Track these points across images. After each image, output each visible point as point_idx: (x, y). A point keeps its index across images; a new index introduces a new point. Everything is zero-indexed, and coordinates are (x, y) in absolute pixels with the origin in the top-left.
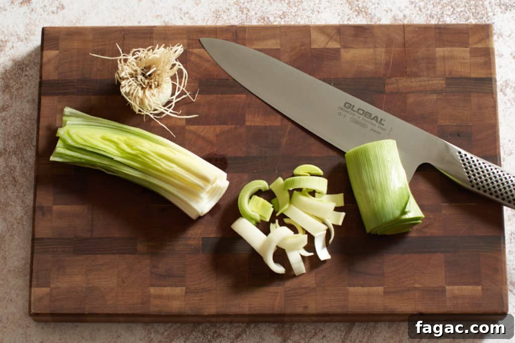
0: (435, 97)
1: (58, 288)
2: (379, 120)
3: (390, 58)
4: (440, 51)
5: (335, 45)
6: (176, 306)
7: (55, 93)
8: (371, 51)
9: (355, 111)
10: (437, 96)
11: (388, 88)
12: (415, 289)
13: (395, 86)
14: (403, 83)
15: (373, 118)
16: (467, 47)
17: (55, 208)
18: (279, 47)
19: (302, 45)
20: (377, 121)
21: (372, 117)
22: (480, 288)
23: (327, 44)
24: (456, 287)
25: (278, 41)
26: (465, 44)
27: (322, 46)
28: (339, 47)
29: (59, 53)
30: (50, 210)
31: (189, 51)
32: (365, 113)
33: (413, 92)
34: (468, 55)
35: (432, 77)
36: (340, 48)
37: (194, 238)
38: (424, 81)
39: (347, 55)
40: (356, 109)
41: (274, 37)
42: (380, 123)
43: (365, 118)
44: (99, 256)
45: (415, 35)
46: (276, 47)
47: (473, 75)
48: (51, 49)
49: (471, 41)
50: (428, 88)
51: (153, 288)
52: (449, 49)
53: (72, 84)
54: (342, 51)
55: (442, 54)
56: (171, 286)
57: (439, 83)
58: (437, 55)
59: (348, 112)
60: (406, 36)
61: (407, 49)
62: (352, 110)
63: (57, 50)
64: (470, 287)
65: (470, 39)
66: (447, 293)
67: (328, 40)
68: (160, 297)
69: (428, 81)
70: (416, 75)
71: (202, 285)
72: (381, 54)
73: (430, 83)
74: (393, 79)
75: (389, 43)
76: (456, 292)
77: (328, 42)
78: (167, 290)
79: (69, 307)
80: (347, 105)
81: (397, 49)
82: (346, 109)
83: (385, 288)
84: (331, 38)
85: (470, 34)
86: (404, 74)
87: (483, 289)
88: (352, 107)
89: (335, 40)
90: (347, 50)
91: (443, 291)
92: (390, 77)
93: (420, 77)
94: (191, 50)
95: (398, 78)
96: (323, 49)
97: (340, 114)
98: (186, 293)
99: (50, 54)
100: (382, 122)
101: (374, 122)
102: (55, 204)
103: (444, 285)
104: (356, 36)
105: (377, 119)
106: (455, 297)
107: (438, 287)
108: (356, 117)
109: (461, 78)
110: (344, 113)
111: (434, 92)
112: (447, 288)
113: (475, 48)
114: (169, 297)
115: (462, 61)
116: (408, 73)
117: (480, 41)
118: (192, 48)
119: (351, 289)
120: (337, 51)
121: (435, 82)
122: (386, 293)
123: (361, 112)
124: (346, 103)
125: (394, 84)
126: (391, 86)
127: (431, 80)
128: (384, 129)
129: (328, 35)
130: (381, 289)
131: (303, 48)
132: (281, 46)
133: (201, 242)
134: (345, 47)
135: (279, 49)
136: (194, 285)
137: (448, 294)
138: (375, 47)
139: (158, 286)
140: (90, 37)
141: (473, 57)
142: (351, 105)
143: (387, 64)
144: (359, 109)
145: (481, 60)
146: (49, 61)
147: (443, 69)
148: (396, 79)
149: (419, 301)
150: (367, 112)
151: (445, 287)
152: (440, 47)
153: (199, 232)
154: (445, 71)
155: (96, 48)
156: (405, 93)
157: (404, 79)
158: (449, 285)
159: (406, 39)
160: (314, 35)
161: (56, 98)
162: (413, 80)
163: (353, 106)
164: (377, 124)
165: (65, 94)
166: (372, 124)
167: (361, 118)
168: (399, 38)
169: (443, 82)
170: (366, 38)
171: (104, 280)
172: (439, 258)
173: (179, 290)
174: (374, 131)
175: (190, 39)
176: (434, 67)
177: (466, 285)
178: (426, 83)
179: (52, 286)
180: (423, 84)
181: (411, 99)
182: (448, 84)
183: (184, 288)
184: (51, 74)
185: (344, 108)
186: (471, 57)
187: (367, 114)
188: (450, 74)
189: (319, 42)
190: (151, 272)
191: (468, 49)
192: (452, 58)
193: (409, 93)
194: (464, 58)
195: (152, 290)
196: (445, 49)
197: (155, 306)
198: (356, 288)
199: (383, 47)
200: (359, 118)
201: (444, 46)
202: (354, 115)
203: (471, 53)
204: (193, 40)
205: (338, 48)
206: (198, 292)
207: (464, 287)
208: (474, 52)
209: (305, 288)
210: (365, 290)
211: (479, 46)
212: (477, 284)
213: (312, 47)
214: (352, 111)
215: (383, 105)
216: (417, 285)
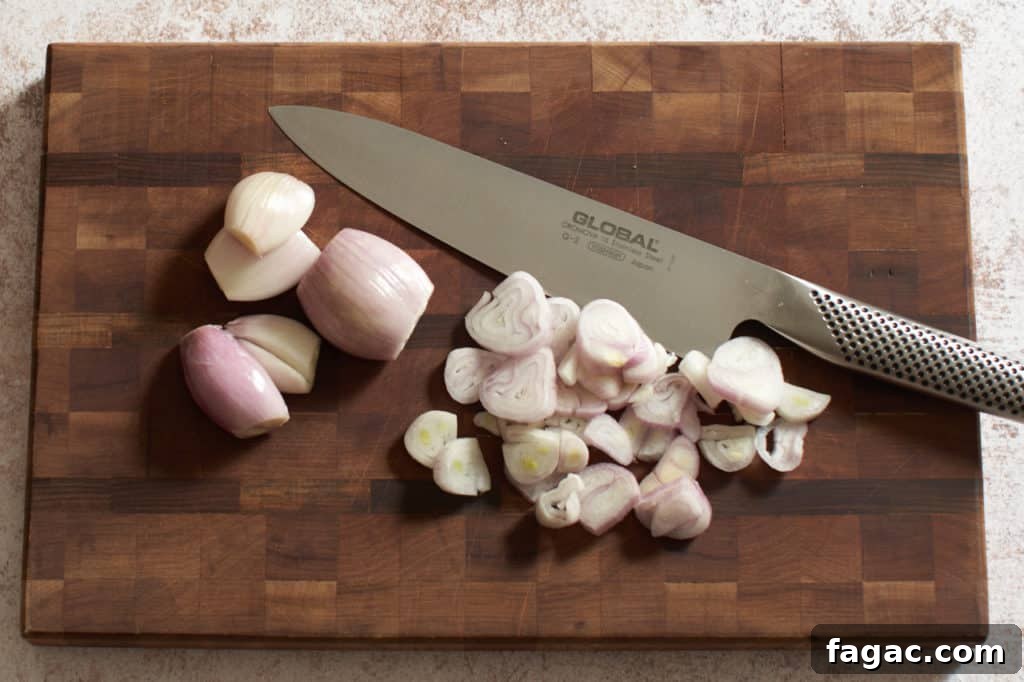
0: (842, 193)
1: (81, 580)
2: (646, 243)
3: (753, 114)
4: (854, 100)
5: (641, 86)
6: (318, 619)
7: (73, 181)
8: (715, 98)
9: (595, 228)
10: (847, 192)
11: (748, 175)
12: (801, 587)
13: (763, 170)
14: (781, 165)
15: (634, 240)
16: (908, 91)
17: (74, 416)
18: (529, 90)
19: (575, 85)
20: (642, 243)
21: (632, 237)
22: (931, 585)
23: (625, 83)
24: (883, 584)
25: (527, 77)
26: (904, 85)
27: (616, 87)
28: (649, 89)
29: (84, 97)
30: (63, 420)
31: (346, 97)
32: (616, 231)
33: (800, 184)
34: (909, 107)
35: (836, 153)
36: (652, 92)
37: (356, 481)
38: (822, 161)
39: (666, 106)
40: (597, 224)
41: (517, 68)
42: (649, 247)
43: (617, 240)
44: (164, 516)
45: (802, 66)
46: (521, 90)
47: (920, 150)
48: (65, 90)
49: (917, 78)
50: (828, 174)
51: (271, 582)
52: (872, 94)
53: (108, 162)
54: (656, 97)
55: (856, 105)
56: (310, 578)
57: (853, 164)
58: (848, 107)
59: (582, 231)
60: (784, 68)
61: (785, 94)
62: (590, 226)
63: (79, 91)
64: (911, 584)
65: (915, 76)
66: (865, 596)
67: (626, 75)
68: (287, 600)
69: (830, 160)
70: (804, 148)
71: (369, 578)
72: (735, 104)
73: (833, 164)
74: (759, 157)
75: (751, 81)
76: (884, 594)
77: (628, 79)
78: (301, 588)
79: (102, 620)
80: (579, 217)
81: (767, 94)
82: (578, 225)
83: (739, 586)
84: (633, 71)
85: (914, 65)
86: (782, 146)
87: (937, 589)
88: (588, 220)
89: (642, 76)
90: (666, 95)
91: (856, 591)
92: (753, 152)
93: (814, 151)
94: (349, 94)
95: (769, 154)
96: (615, 93)
97: (566, 237)
98: (339, 593)
99: (64, 100)
100: (654, 246)
101: (636, 246)
102: (74, 409)
103: (859, 580)
104: (683, 66)
105: (642, 239)
106: (881, 605)
107: (848, 584)
108: (598, 241)
109: (896, 155)
110: (573, 234)
111: (841, 182)
112: (867, 585)
113: (925, 93)
114: (305, 602)
115: (897, 119)
116: (788, 143)
117: (934, 79)
118: (352, 91)
119: (672, 587)
120: (646, 97)
121: (844, 163)
122: (742, 595)
123: (608, 229)
124: (577, 213)
125: (761, 166)
126: (754, 171)
127: (836, 159)
128: (658, 260)
129: (627, 64)
130: (730, 588)
131: (577, 91)
132: (532, 87)
133: (369, 490)
134: (662, 89)
135: (527, 94)
136: (354, 576)
137: (868, 599)
138: (723, 90)
139: (283, 579)
140: (146, 66)
141: (920, 111)
142: (586, 216)
143: (746, 126)
144: (604, 224)
145: (938, 118)
146: (63, 114)
147: (859, 136)
148: (765, 157)
149: (809, 612)
150: (620, 228)
151: (860, 584)
152: (854, 91)
153: (366, 469)
154: (863, 138)
155: (157, 88)
156: (785, 184)
157: (781, 156)
158: (869, 580)
159: (785, 75)
160: (599, 64)
161: (75, 190)
162: (799, 158)
163: (592, 218)
164: (645, 251)
165: (93, 183)
166: (634, 251)
167: (610, 241)
168: (770, 72)
169: (860, 163)
170: (703, 71)
171: (172, 565)
172: (849, 523)
173: (323, 588)
174: (640, 265)
175: (347, 72)
176: (842, 133)
177: (903, 580)
178: (825, 164)
179: (69, 576)
180: (820, 166)
181: (794, 199)
182: (868, 167)
183: (334, 583)
184: (65, 140)
185: (572, 223)
186: (915, 111)
187: (621, 232)
188: (873, 146)
189: (610, 79)
190: (268, 550)
191: (911, 95)
192: (877, 112)
193: (791, 185)
194: (902, 114)
195: (271, 587)
196: (864, 94)
197: (276, 620)
198: (682, 585)
199: (738, 90)
200: (607, 241)
201: (861, 88)
202: (596, 236)
203: (916, 103)
204: (352, 73)
205: (647, 93)
206: (361, 592)
207: (900, 583)
208: (923, 102)
209: (579, 585)
210: (701, 587)
211: (932, 88)
212: (926, 577)
213: (594, 90)
214: (590, 229)
215: (739, 210)
216: (804, 580)
